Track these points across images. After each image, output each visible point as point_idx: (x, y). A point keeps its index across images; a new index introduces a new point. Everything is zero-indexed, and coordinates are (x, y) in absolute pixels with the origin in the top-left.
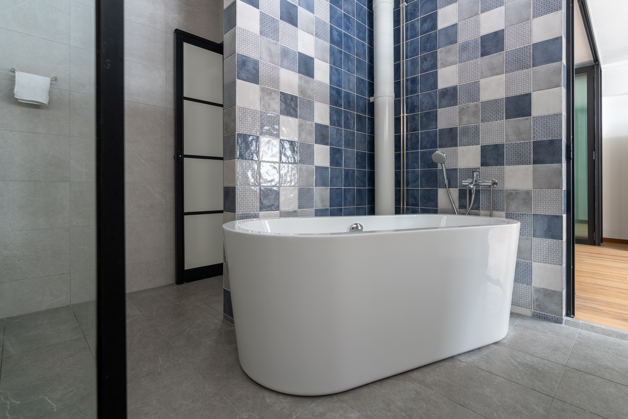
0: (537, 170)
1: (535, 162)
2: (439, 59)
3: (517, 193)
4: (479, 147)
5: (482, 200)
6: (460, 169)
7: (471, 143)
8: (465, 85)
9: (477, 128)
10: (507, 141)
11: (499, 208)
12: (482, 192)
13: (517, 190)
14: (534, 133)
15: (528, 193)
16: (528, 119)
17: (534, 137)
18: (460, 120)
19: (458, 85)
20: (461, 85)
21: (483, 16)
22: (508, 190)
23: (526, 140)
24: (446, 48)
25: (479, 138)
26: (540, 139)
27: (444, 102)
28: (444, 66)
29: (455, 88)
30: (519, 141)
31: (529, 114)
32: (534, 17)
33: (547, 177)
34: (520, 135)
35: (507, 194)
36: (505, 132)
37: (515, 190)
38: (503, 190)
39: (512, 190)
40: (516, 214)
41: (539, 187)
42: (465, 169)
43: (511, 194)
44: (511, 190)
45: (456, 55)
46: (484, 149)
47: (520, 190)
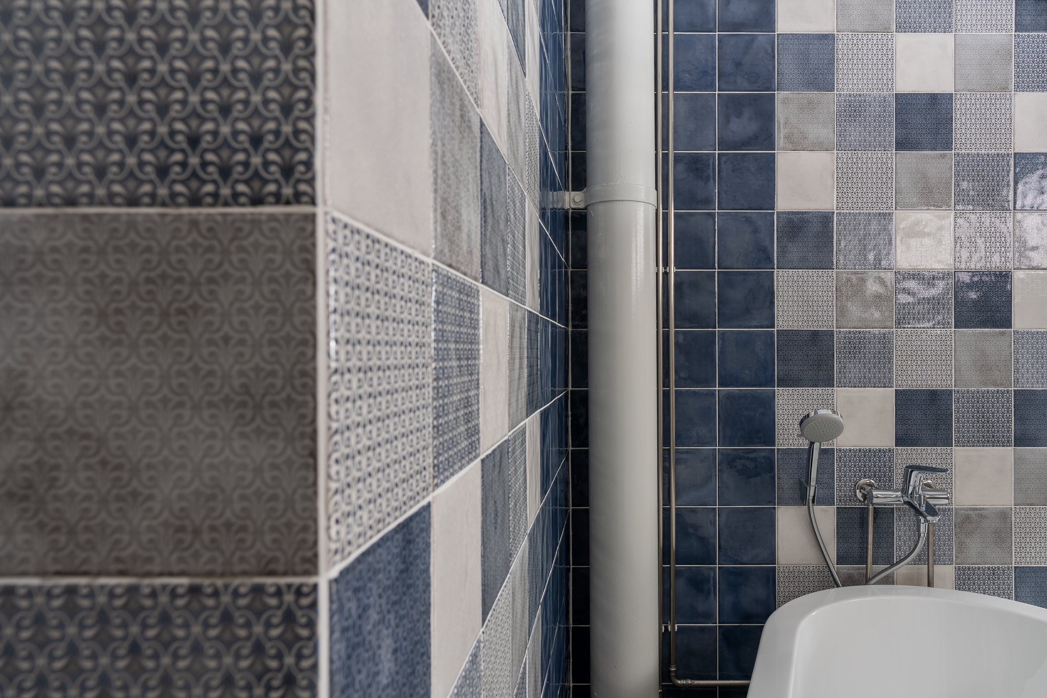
0: (1023, 460)
1: (1020, 441)
2: (782, 121)
3: (981, 516)
4: (890, 393)
5: (900, 537)
6: (840, 450)
7: (870, 379)
8: (855, 215)
9: (885, 341)
10: (958, 382)
11: (939, 556)
12: (900, 517)
13: (981, 509)
14: (1017, 370)
15: (1004, 515)
16: (1003, 334)
17: (1018, 379)
18: (842, 312)
19: (836, 211)
20: (845, 215)
21: (903, 41)
22: (960, 509)
23: (1001, 385)
24: (801, 96)
25: (890, 369)
26: (1028, 387)
27: (794, 251)
28: (796, 145)
29: (825, 219)
30: (986, 385)
31: (1006, 322)
32: (1018, 88)
33: (1043, 476)
34: (988, 372)
35: (959, 520)
36: (953, 361)
37: (976, 509)
38: (949, 510)
39: (971, 509)
40: (979, 568)
41: (1028, 501)
42: (855, 451)
43: (968, 518)
44: (967, 510)
45: (831, 126)
46: (904, 400)
47: (987, 509)
